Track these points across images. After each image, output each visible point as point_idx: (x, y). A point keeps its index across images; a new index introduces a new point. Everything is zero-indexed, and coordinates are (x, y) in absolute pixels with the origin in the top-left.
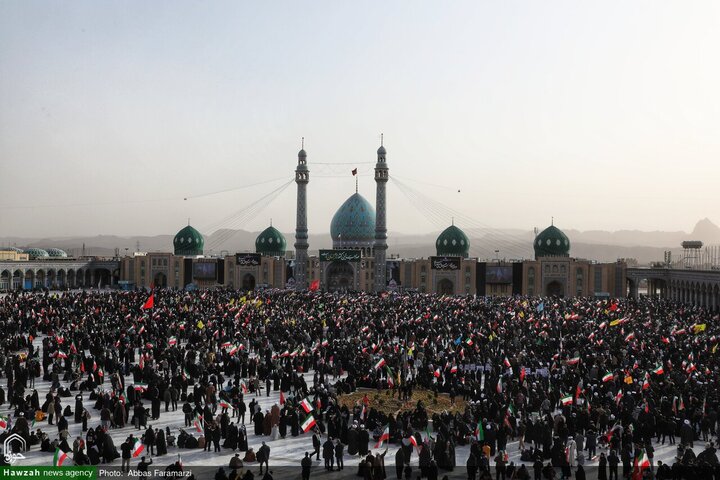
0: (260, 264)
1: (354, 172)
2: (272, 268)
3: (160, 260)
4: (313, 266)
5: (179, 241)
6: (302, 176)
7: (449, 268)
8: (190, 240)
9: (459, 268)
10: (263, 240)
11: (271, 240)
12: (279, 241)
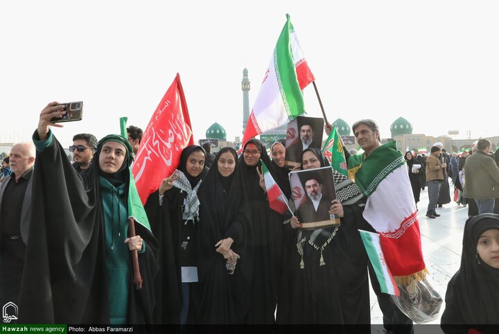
0: (217, 146)
6: (246, 85)
9: (354, 143)
10: (212, 132)
11: (218, 132)
12: (223, 132)
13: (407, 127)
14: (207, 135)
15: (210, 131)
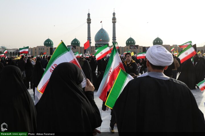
0: (75, 49)
1: (101, 22)
2: (79, 49)
3: (41, 48)
4: (93, 49)
5: (46, 43)
6: (89, 21)
7: (135, 48)
8: (50, 43)
9: (138, 48)
10: (74, 42)
11: (76, 42)
12: (79, 42)
13: (161, 42)
14: (71, 44)
15: (73, 42)
